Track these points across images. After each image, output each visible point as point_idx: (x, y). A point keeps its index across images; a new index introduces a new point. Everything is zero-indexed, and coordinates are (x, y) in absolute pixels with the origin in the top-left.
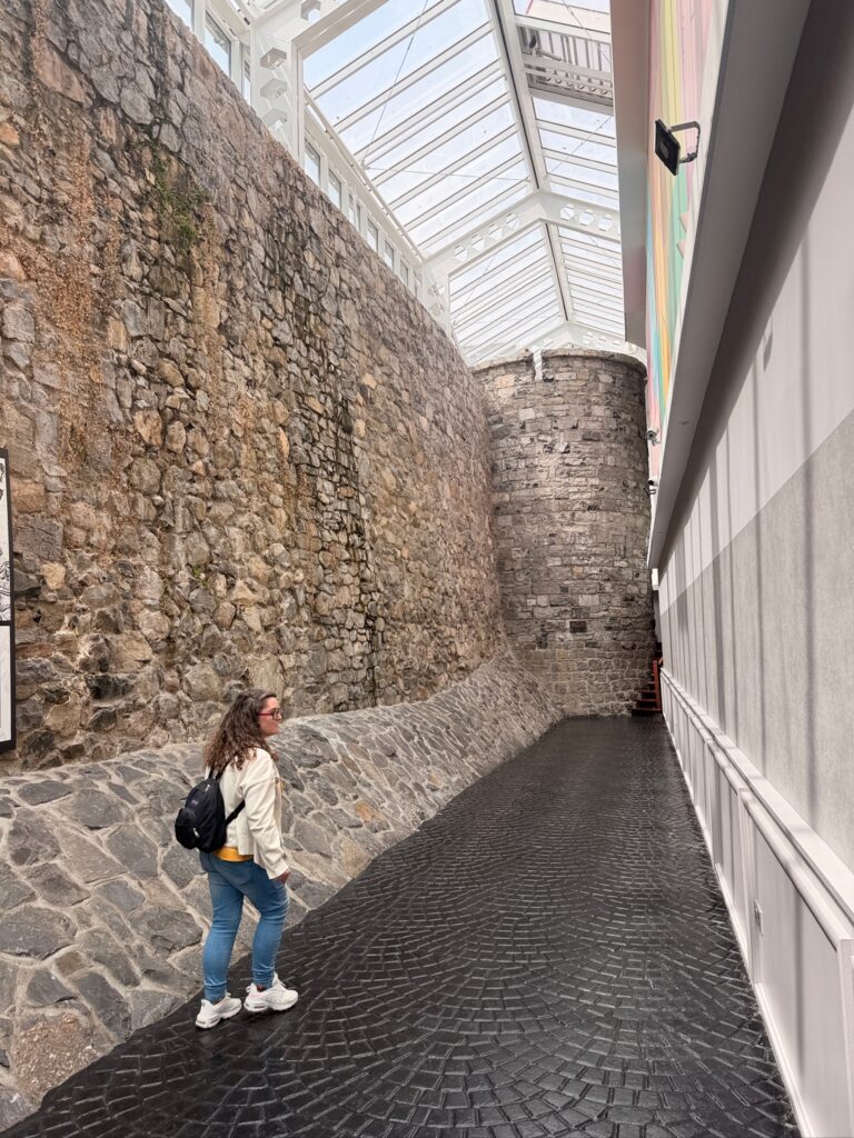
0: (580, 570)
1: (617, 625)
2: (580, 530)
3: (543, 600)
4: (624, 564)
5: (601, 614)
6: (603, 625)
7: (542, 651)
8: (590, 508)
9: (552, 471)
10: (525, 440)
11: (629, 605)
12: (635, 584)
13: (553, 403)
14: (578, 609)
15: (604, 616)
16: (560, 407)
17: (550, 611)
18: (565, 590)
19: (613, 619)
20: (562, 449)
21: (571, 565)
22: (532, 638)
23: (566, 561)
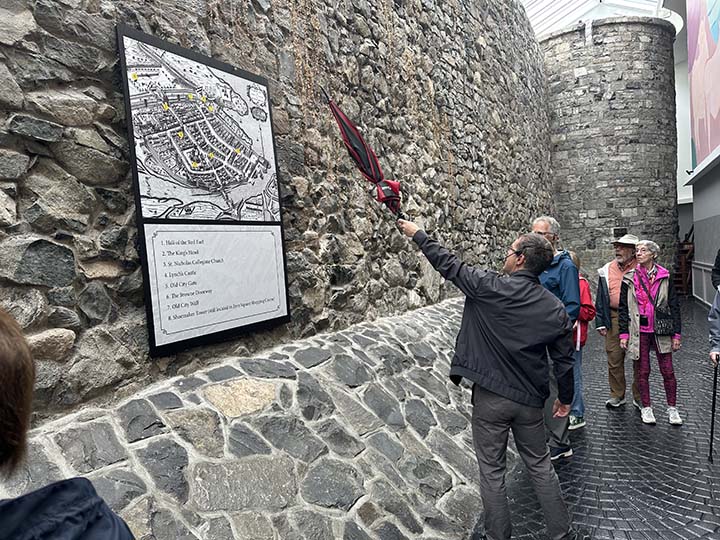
0: (623, 190)
1: (650, 230)
2: (623, 159)
3: (592, 213)
4: (657, 183)
5: (639, 222)
6: (641, 230)
7: (591, 251)
8: (631, 142)
9: (601, 114)
10: (579, 92)
11: (660, 215)
12: (666, 199)
13: (602, 61)
14: (620, 220)
15: (641, 224)
16: (608, 64)
17: (597, 222)
18: (610, 205)
19: (648, 226)
20: (609, 97)
21: (616, 186)
22: (582, 242)
23: (612, 183)
